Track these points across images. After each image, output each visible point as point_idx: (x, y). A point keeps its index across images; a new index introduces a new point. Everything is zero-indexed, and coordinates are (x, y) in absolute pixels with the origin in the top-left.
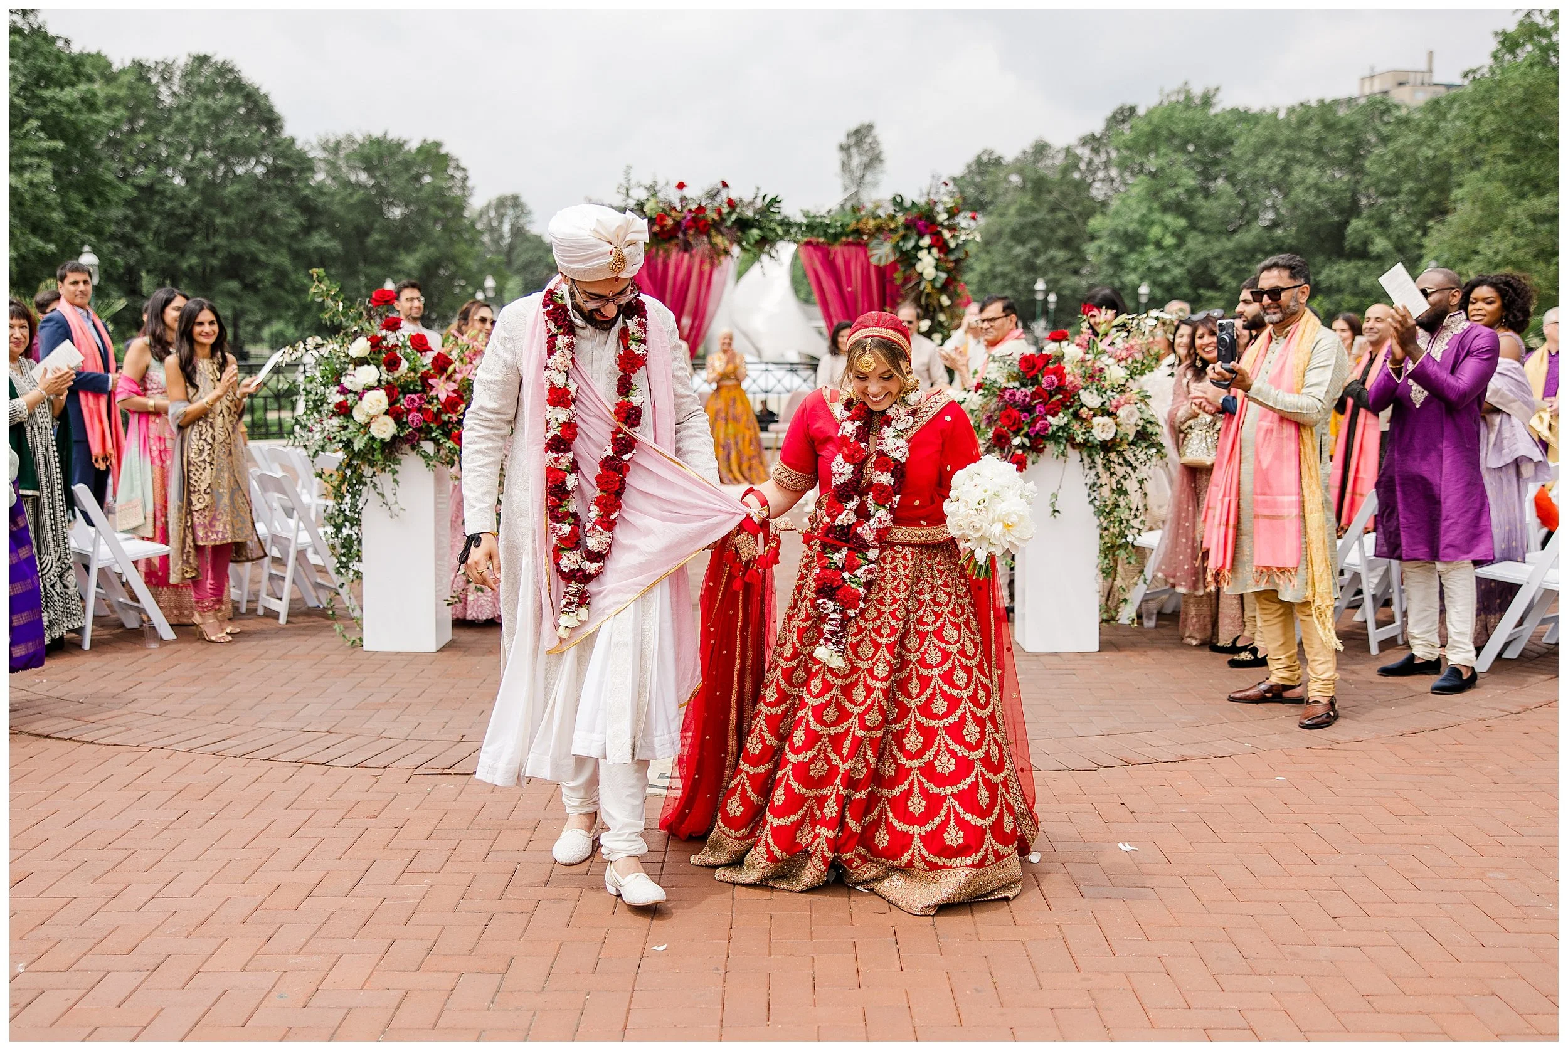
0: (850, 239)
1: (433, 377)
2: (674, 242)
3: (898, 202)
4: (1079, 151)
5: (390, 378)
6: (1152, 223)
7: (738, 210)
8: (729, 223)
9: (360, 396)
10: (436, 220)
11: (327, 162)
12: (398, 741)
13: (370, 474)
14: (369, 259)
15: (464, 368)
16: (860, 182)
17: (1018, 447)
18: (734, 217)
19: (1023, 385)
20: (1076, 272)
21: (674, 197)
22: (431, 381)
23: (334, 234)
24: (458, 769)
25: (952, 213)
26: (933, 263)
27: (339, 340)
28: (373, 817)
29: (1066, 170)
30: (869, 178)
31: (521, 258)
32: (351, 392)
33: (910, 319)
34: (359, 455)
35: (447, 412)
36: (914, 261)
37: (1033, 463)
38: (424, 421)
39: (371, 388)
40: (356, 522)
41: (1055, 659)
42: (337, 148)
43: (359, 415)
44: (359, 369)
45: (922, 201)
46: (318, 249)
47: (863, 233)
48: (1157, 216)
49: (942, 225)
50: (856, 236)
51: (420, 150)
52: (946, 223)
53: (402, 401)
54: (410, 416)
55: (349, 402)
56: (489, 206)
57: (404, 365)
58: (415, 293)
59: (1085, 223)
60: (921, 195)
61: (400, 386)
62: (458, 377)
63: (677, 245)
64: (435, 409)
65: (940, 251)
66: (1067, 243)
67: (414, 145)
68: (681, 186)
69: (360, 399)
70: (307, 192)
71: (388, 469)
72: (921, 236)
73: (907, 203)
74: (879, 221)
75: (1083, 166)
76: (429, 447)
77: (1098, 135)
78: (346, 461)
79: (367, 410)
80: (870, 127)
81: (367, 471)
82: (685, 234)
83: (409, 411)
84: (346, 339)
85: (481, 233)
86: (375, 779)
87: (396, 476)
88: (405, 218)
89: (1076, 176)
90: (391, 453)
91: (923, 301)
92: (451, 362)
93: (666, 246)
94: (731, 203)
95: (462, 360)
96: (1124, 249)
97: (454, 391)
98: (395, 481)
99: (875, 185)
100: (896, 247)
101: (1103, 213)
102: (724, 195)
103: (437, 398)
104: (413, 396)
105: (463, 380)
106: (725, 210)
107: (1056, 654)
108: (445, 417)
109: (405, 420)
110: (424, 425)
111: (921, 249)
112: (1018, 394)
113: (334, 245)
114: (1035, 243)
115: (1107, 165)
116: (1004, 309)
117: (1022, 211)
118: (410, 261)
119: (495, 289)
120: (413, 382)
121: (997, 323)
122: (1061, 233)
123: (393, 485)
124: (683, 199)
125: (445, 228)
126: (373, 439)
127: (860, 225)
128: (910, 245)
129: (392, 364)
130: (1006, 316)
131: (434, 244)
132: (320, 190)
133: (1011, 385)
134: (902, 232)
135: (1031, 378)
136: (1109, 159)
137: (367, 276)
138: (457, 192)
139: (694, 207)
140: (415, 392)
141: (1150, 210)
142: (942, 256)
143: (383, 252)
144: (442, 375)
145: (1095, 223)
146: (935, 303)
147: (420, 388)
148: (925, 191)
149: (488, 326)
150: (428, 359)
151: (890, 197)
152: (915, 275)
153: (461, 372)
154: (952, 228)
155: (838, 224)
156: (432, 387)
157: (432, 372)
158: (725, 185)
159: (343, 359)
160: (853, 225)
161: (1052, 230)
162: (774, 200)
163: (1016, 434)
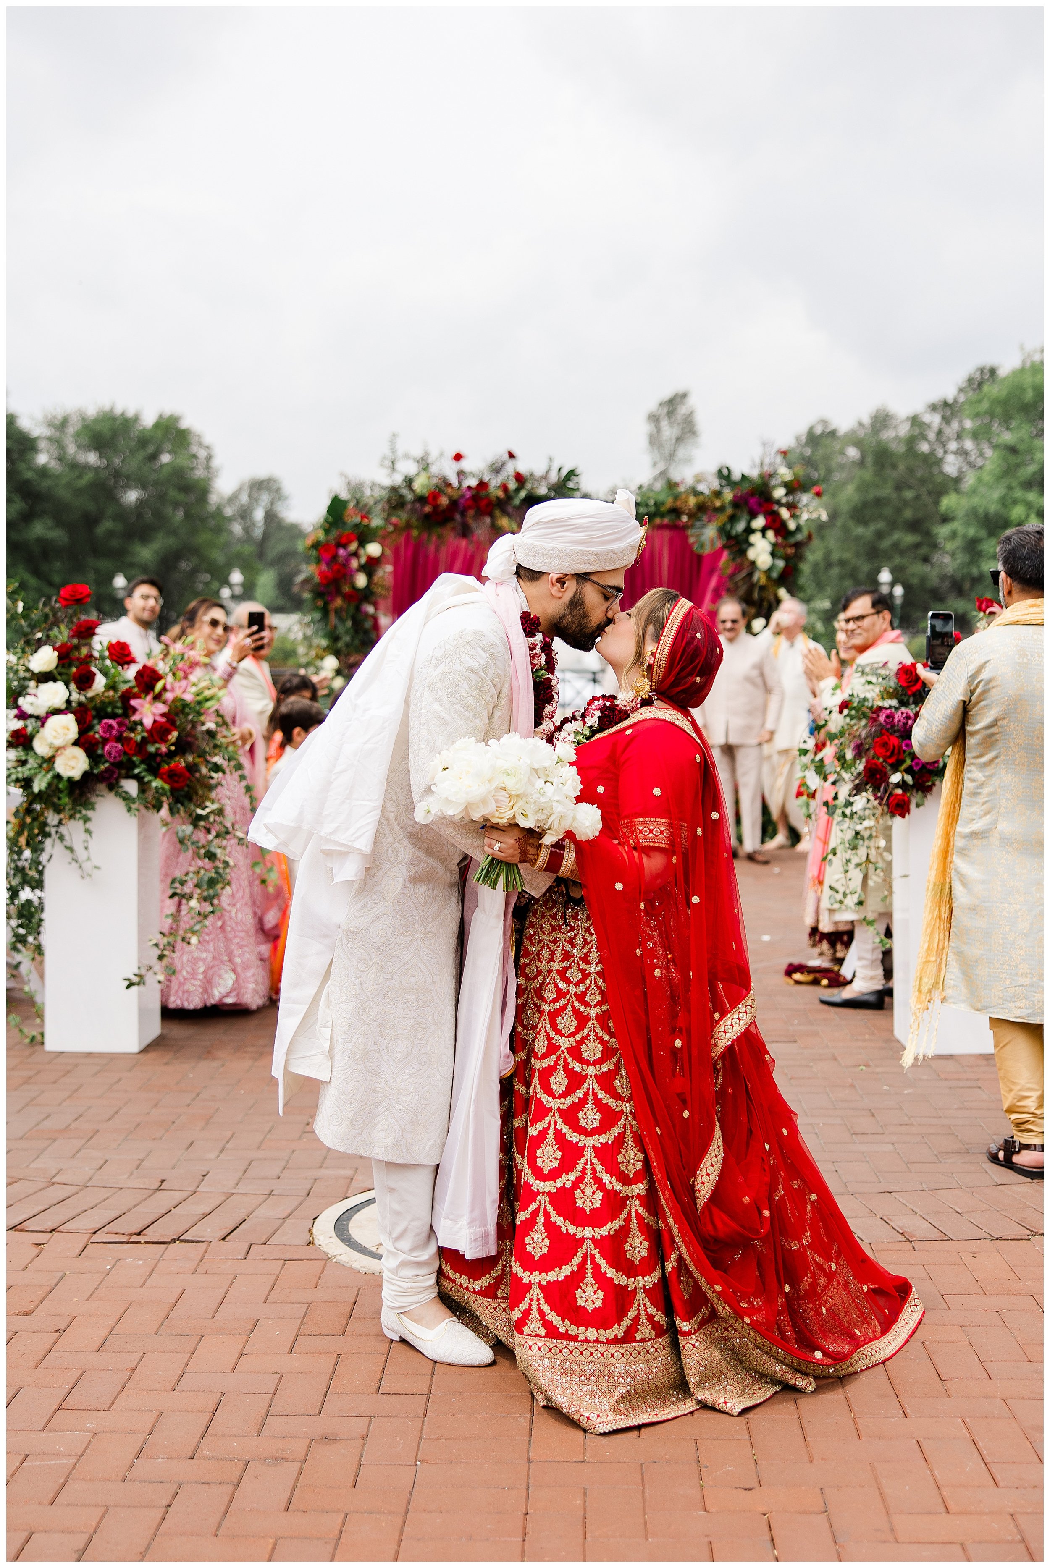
0: (666, 520)
1: (137, 696)
2: (450, 525)
3: (724, 475)
4: (927, 418)
5: (83, 699)
6: (1015, 502)
7: (528, 486)
8: (517, 502)
9: (42, 720)
10: (176, 505)
11: (50, 439)
12: (74, 1189)
13: (56, 822)
14: (98, 550)
15: (177, 685)
16: (671, 457)
17: (897, 785)
18: (523, 494)
19: (903, 703)
20: (926, 560)
21: (450, 471)
22: (134, 702)
23: (59, 523)
24: (151, 1234)
25: (792, 488)
26: (769, 548)
27: (19, 650)
28: (27, 1313)
29: (911, 442)
30: (681, 453)
31: (275, 549)
32: (31, 716)
33: (734, 617)
34: (40, 797)
35: (154, 742)
36: (744, 546)
37: (918, 806)
38: (125, 753)
39: (57, 711)
40: (38, 884)
41: (950, 1066)
42: (63, 424)
43: (41, 747)
44: (43, 686)
45: (754, 473)
46: (40, 540)
47: (683, 513)
48: (1018, 493)
49: (778, 502)
50: (673, 516)
51: (157, 425)
52: (784, 500)
53: (98, 728)
54: (107, 748)
55: (29, 729)
56: (240, 489)
57: (100, 682)
58: (152, 591)
59: (937, 503)
60: (753, 466)
61: (95, 708)
62: (169, 696)
63: (453, 529)
64: (139, 738)
65: (777, 534)
66: (914, 526)
67: (148, 420)
68: (458, 457)
69: (43, 725)
70: (29, 475)
71: (78, 816)
72: (753, 516)
73: (736, 476)
74: (701, 498)
75: (932, 436)
76: (131, 787)
77: (950, 400)
78: (25, 805)
79: (50, 739)
80: (684, 396)
81: (52, 818)
82: (463, 514)
83: (105, 741)
84: (27, 649)
85: (230, 520)
86: (36, 1251)
87: (88, 825)
88: (141, 503)
89: (924, 447)
90: (82, 794)
91: (756, 595)
92: (159, 677)
93: (439, 530)
94: (520, 478)
95: (174, 675)
96: (983, 533)
97: (163, 715)
98: (88, 831)
99: (689, 461)
100: (723, 531)
101: (957, 491)
102: (510, 468)
103: (141, 724)
104: (111, 722)
105: (176, 700)
106: (512, 485)
107: (950, 1057)
108: (152, 749)
109: (100, 752)
110: (124, 758)
111: (753, 531)
112: (898, 715)
113: (58, 535)
114: (880, 525)
115: (959, 437)
116: (874, 605)
117: (863, 487)
118: (146, 553)
119: (243, 585)
120: (112, 703)
121: (866, 622)
122: (908, 514)
123: (84, 836)
124: (461, 474)
125: (188, 515)
126: (58, 777)
127: (679, 504)
128: (740, 526)
129: (84, 681)
130: (878, 613)
131: (173, 532)
132: (43, 472)
133: (887, 703)
134: (729, 511)
135: (914, 695)
136: (963, 429)
137: (97, 571)
138: (199, 473)
139: (473, 482)
140: (113, 716)
141: (1010, 488)
142: (780, 540)
143: (115, 543)
144: (147, 693)
145: (948, 502)
146: (772, 598)
147: (120, 711)
148: (758, 461)
149: (220, 630)
150: (131, 672)
151: (713, 468)
152: (746, 563)
153: (173, 690)
154: (791, 506)
155: (652, 502)
156: (134, 710)
157: (136, 690)
158: (511, 455)
159: (22, 674)
160: (669, 502)
161: (899, 511)
162: (572, 474)
163: (895, 769)
